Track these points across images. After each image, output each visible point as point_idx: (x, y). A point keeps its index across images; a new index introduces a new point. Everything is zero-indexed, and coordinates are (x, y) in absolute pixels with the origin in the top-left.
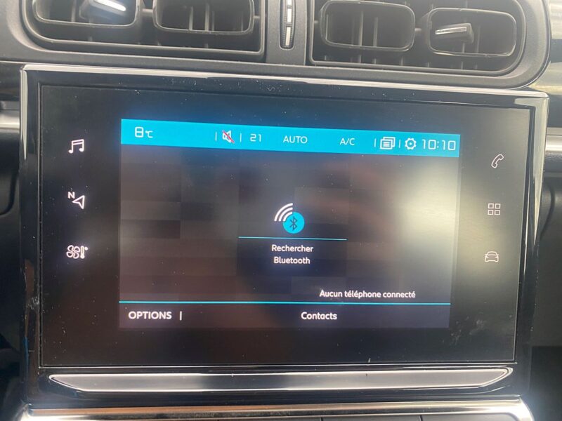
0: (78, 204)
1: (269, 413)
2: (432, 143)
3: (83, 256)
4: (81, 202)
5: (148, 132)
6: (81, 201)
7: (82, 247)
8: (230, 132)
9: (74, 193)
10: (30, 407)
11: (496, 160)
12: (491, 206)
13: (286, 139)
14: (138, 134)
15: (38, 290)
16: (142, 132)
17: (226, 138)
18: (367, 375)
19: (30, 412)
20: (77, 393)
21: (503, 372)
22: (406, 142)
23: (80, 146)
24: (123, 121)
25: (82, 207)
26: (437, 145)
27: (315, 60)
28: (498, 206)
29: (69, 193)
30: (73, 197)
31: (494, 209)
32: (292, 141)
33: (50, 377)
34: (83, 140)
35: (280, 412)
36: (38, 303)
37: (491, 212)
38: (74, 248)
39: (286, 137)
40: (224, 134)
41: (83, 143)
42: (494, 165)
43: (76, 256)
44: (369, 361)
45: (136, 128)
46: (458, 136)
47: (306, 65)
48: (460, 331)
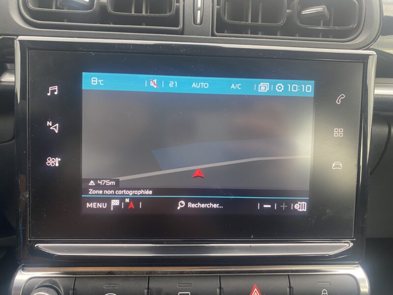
0: (54, 130)
1: (184, 272)
2: (295, 87)
3: (57, 165)
4: (56, 128)
5: (99, 81)
6: (56, 127)
7: (57, 158)
8: (155, 80)
9: (51, 122)
10: (24, 266)
11: (340, 98)
12: (336, 130)
13: (194, 85)
14: (93, 82)
15: (28, 187)
16: (96, 81)
17: (153, 85)
18: (250, 246)
19: (23, 270)
20: (56, 257)
21: (346, 245)
22: (277, 86)
23: (55, 91)
24: (84, 74)
25: (57, 132)
26: (298, 88)
27: (217, 32)
28: (341, 130)
30: (51, 125)
32: (198, 86)
33: (36, 246)
34: (57, 87)
35: (191, 272)
36: (28, 196)
39: (194, 83)
40: (151, 82)
41: (57, 89)
42: (338, 102)
43: (53, 164)
44: (252, 237)
45: (93, 78)
46: (313, 82)
47: (211, 36)
48: (315, 217)
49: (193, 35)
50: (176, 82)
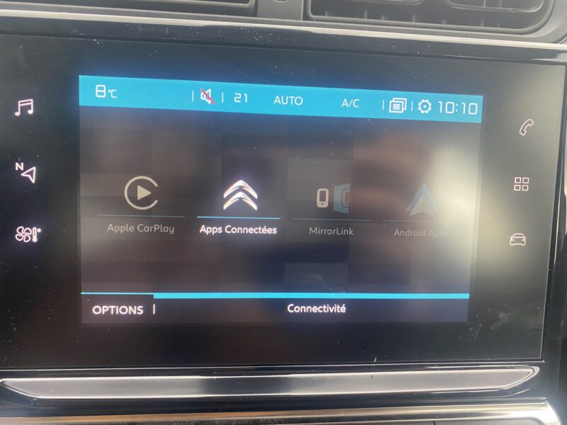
0: (28, 178)
2: (450, 107)
3: (35, 240)
4: (31, 175)
5: (109, 91)
6: (31, 173)
7: (35, 228)
8: (209, 91)
9: (22, 164)
11: (524, 128)
12: (518, 180)
13: (277, 100)
14: (99, 94)
16: (104, 91)
17: (205, 99)
18: (372, 376)
20: (34, 402)
21: (531, 372)
22: (420, 104)
23: (29, 107)
24: (81, 77)
25: (33, 181)
26: (456, 108)
27: (313, 14)
28: (526, 180)
29: (17, 164)
30: (22, 169)
31: (522, 184)
32: (285, 102)
34: (32, 100)
37: (517, 188)
38: (24, 230)
39: (278, 97)
40: (202, 93)
41: (32, 103)
42: (523, 132)
43: (27, 238)
44: (375, 361)
45: (98, 86)
46: (481, 98)
47: (303, 19)
48: (480, 325)
49: (272, 18)
50: (246, 95)
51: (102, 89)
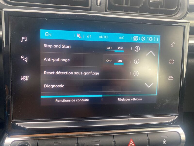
0: (25, 61)
1: (95, 134)
2: (151, 38)
3: (27, 80)
4: (26, 60)
5: (50, 34)
7: (27, 76)
8: (80, 34)
9: (23, 56)
10: (9, 135)
11: (172, 44)
12: (171, 60)
13: (100, 37)
14: (46, 35)
15: (11, 92)
16: (48, 34)
17: (78, 36)
18: (128, 120)
19: (9, 137)
20: (26, 129)
21: (175, 117)
22: (142, 38)
23: (25, 39)
24: (41, 30)
25: (27, 62)
26: (152, 39)
27: (108, 10)
28: (173, 60)
30: (23, 58)
31: (172, 62)
32: (102, 37)
33: (16, 124)
36: (11, 97)
37: (170, 63)
38: (24, 77)
39: (100, 36)
40: (78, 35)
41: (26, 38)
42: (172, 46)
43: (25, 79)
44: (129, 115)
45: (46, 33)
46: (159, 36)
47: (105, 12)
48: (160, 104)
49: (96, 11)
50: (91, 35)
51: (47, 33)
